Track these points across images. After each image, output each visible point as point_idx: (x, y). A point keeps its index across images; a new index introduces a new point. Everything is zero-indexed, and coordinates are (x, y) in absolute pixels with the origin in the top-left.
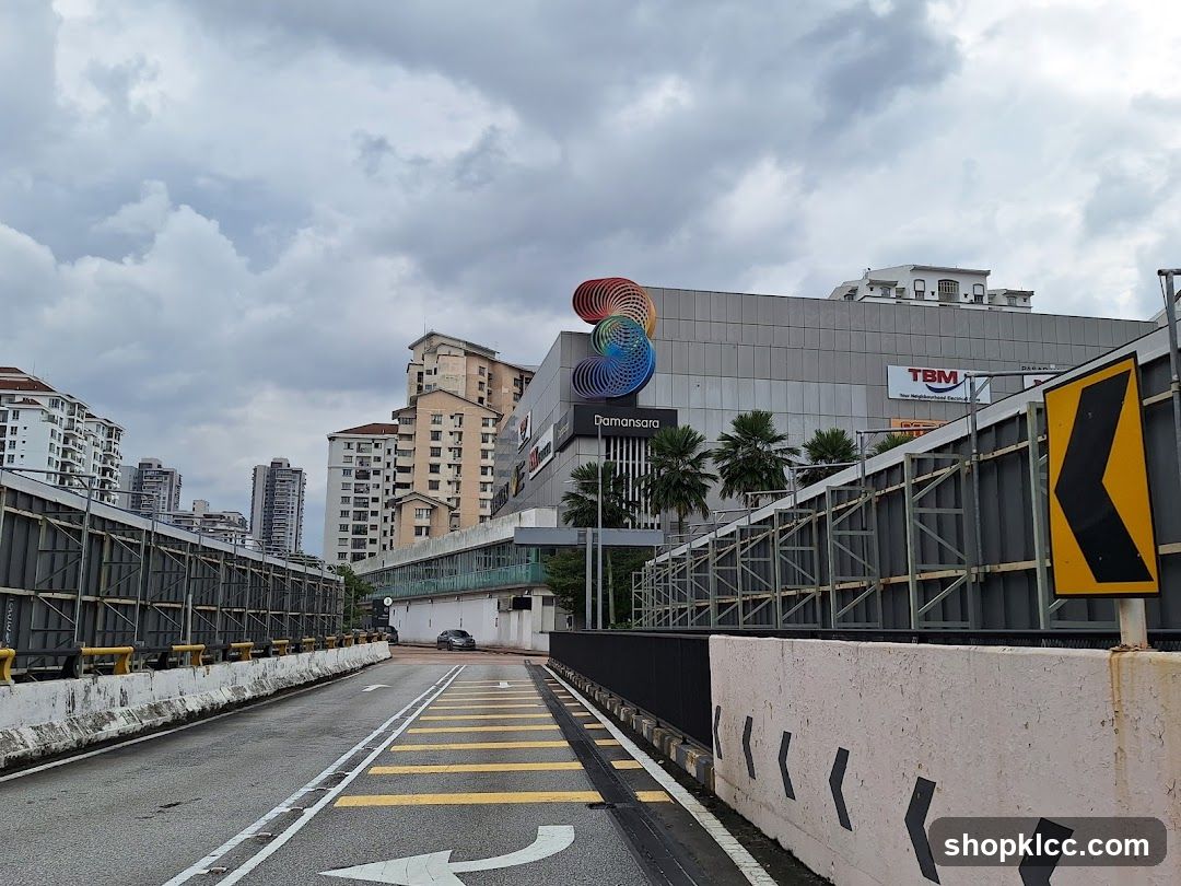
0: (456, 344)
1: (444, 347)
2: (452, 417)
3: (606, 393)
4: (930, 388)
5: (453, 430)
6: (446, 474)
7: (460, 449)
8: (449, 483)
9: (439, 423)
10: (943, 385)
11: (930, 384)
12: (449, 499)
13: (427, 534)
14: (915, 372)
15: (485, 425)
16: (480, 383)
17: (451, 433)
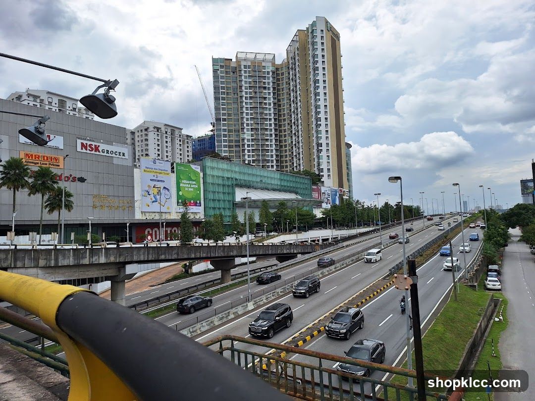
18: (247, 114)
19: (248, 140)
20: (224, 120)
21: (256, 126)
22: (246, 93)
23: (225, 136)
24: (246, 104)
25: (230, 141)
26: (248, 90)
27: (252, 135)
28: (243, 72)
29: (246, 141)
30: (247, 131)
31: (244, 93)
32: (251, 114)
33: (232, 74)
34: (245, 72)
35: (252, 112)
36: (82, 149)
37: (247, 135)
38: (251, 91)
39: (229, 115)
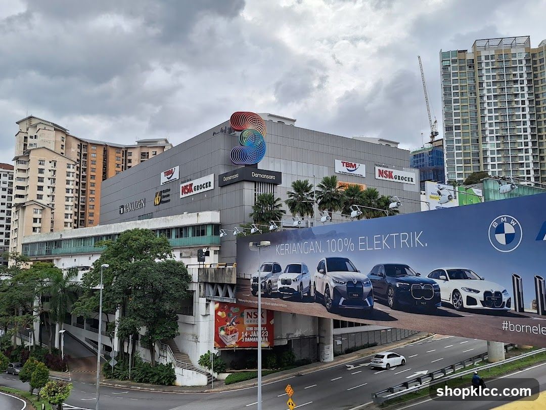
0: (48, 124)
1: (41, 124)
2: (50, 162)
3: (247, 162)
4: (348, 170)
5: (50, 169)
6: (46, 192)
7: (54, 179)
8: (48, 196)
9: (43, 164)
10: (352, 169)
11: (348, 168)
12: (48, 204)
13: (40, 222)
14: (343, 163)
15: (69, 167)
16: (62, 145)
17: (50, 171)
18: (490, 118)
19: (492, 152)
20: (458, 128)
21: (504, 133)
22: (489, 91)
23: (459, 148)
24: (489, 106)
25: (466, 154)
26: (492, 87)
27: (498, 145)
28: (483, 65)
29: (489, 153)
30: (490, 140)
31: (485, 92)
32: (496, 117)
33: (467, 68)
34: (487, 64)
35: (497, 114)
36: (379, 176)
37: (491, 146)
38: (496, 87)
39: (465, 121)
